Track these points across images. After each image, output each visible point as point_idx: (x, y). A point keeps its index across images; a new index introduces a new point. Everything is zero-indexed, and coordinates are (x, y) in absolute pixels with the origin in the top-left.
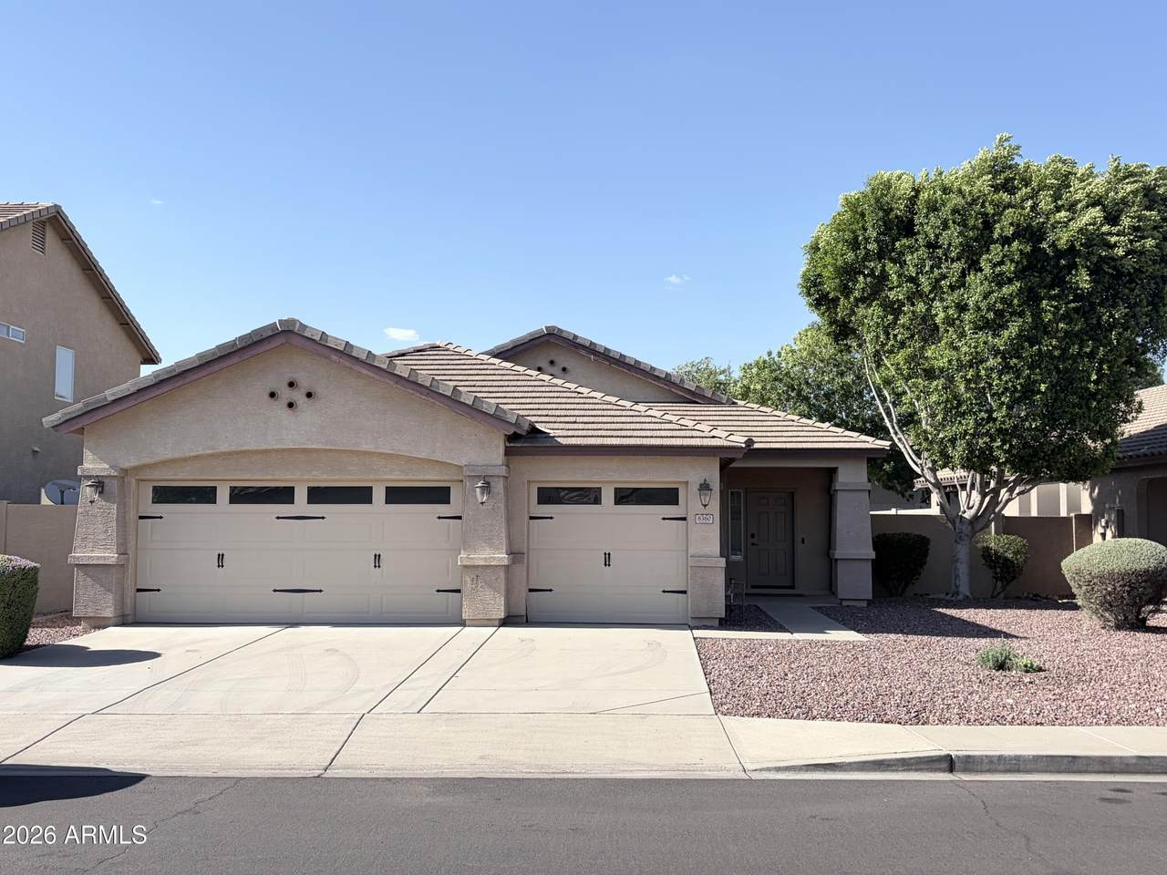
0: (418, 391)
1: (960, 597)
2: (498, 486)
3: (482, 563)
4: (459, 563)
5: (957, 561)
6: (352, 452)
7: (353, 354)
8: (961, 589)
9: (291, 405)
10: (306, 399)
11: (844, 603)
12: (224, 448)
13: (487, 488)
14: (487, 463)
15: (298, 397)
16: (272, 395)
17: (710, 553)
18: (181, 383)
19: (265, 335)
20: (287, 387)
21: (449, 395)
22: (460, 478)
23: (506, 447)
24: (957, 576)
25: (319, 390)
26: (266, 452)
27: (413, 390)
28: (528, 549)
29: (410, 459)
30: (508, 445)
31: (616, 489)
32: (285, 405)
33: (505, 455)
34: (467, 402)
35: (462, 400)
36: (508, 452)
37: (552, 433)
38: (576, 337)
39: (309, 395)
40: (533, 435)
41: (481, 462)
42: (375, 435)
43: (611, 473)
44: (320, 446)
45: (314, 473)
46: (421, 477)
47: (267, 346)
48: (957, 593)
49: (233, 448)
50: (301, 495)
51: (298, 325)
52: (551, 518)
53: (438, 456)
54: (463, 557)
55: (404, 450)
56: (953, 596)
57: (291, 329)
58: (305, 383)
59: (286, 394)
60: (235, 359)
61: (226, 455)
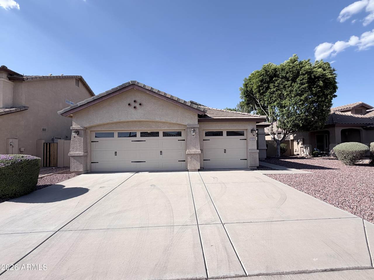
3: (193, 153)
7: (153, 91)
12: (115, 120)
13: (194, 131)
15: (137, 105)
16: (129, 104)
17: (254, 149)
18: (101, 100)
19: (126, 86)
20: (133, 102)
23: (198, 119)
25: (143, 103)
26: (128, 122)
28: (203, 149)
29: (170, 124)
31: (227, 132)
32: (133, 108)
33: (198, 122)
34: (188, 105)
39: (140, 104)
41: (192, 124)
42: (160, 116)
44: (144, 120)
45: (142, 128)
46: (173, 129)
47: (127, 89)
49: (118, 121)
50: (138, 134)
52: (209, 140)
53: (179, 122)
54: (188, 152)
57: (134, 83)
58: (139, 101)
60: (118, 93)
61: (116, 123)
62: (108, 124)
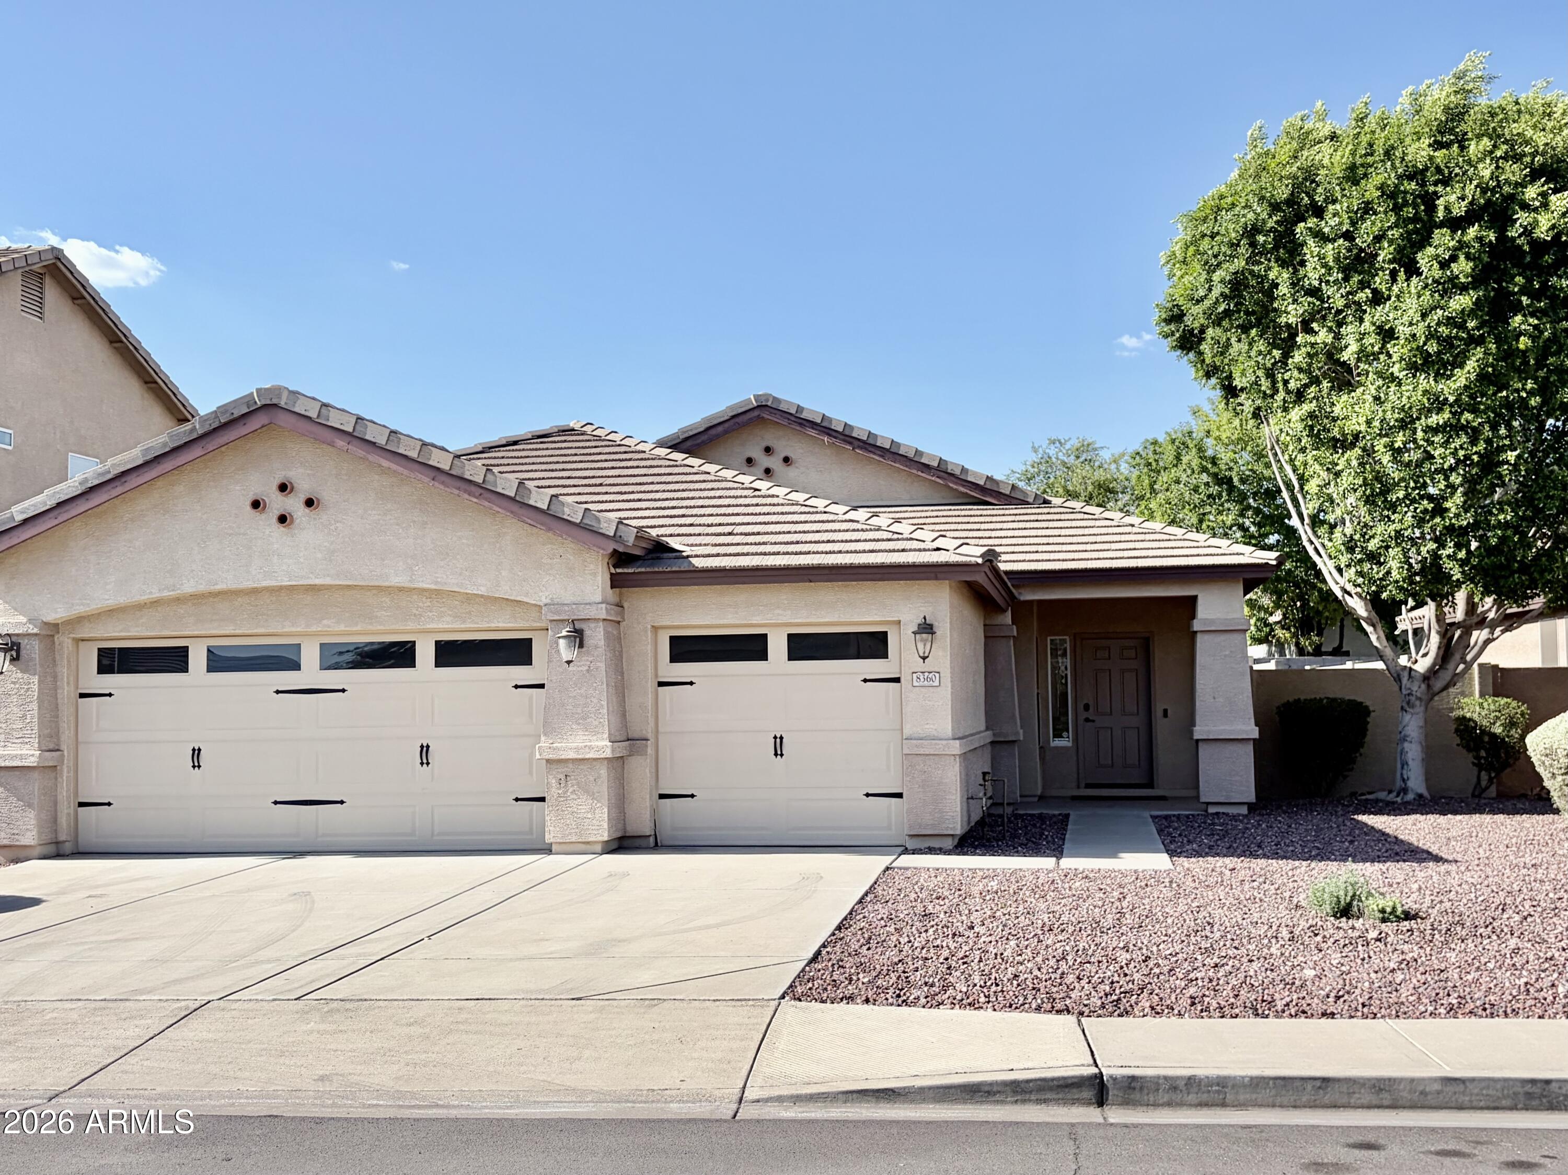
0: (465, 491)
1: (1410, 796)
2: (596, 636)
3: (572, 755)
4: (538, 756)
5: (1405, 740)
6: (379, 588)
7: (367, 437)
8: (1410, 784)
9: (282, 519)
10: (307, 510)
11: (1212, 810)
12: (189, 587)
13: (578, 637)
14: (578, 599)
15: (294, 504)
16: (256, 504)
17: (935, 734)
18: (119, 490)
19: (237, 414)
20: (278, 493)
21: (513, 495)
22: (543, 625)
23: (611, 574)
24: (1404, 764)
25: (325, 494)
26: (255, 591)
27: (459, 489)
28: (657, 732)
29: (469, 598)
30: (613, 571)
31: (789, 635)
32: (274, 520)
33: (613, 586)
34: (539, 505)
35: (532, 502)
36: (616, 582)
37: (688, 551)
38: (800, 409)
39: (309, 503)
40: (654, 555)
41: (568, 598)
42: (409, 561)
43: (780, 612)
44: (328, 581)
45: (325, 622)
46: (485, 625)
47: (241, 430)
48: (1405, 790)
49: (202, 588)
50: (310, 656)
51: (285, 395)
52: (691, 683)
53: (505, 591)
54: (546, 747)
55: (452, 583)
56: (1398, 796)
57: (275, 401)
58: (305, 486)
59: (277, 503)
60: (196, 451)
61: (197, 598)
62: (155, 603)
